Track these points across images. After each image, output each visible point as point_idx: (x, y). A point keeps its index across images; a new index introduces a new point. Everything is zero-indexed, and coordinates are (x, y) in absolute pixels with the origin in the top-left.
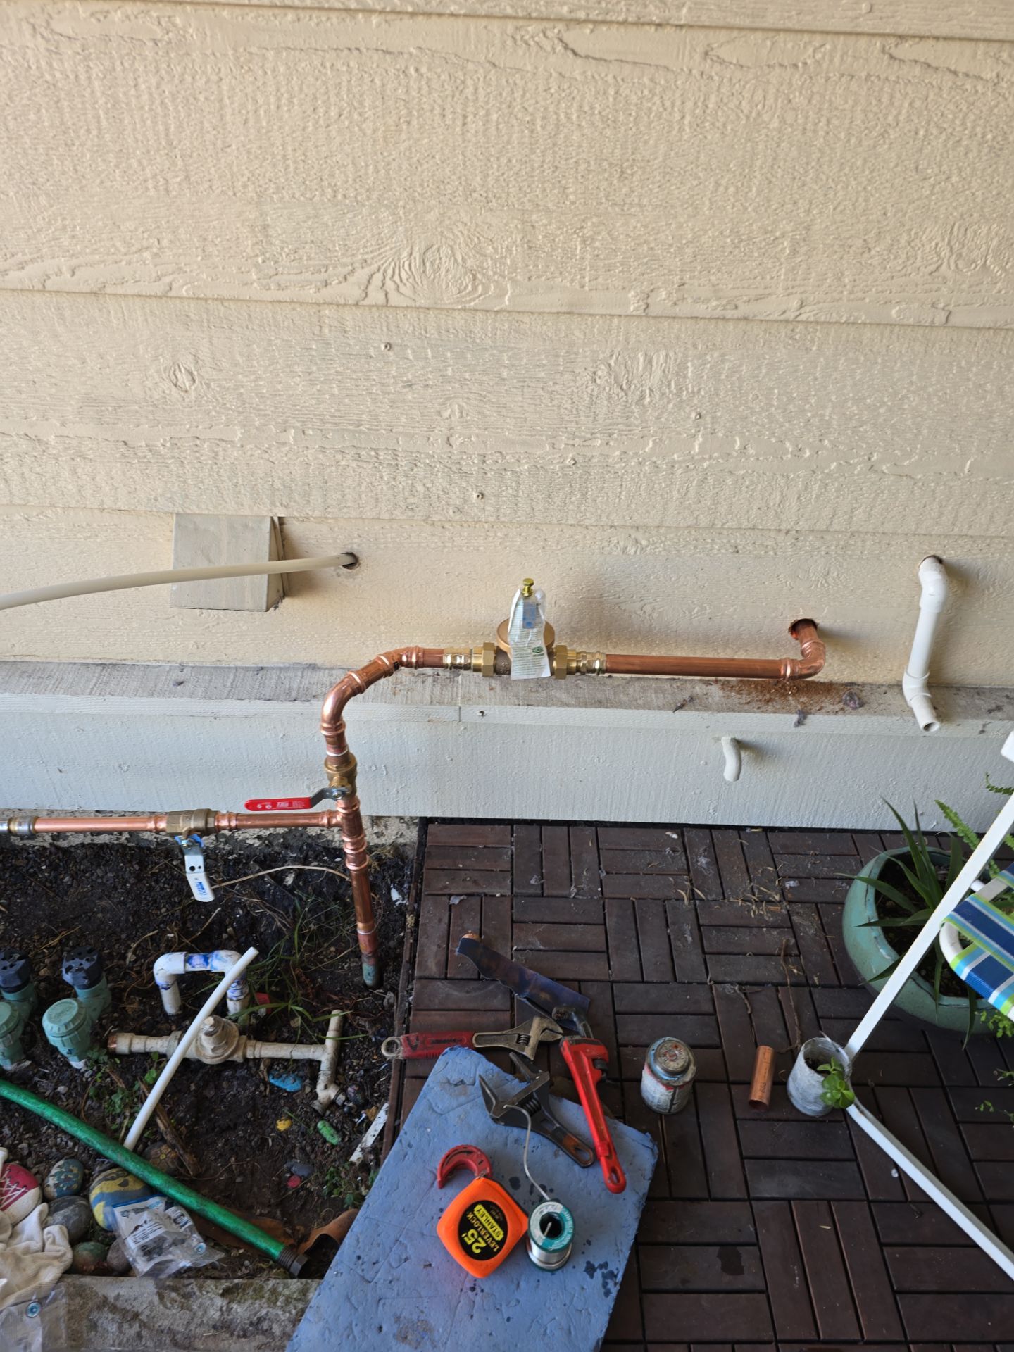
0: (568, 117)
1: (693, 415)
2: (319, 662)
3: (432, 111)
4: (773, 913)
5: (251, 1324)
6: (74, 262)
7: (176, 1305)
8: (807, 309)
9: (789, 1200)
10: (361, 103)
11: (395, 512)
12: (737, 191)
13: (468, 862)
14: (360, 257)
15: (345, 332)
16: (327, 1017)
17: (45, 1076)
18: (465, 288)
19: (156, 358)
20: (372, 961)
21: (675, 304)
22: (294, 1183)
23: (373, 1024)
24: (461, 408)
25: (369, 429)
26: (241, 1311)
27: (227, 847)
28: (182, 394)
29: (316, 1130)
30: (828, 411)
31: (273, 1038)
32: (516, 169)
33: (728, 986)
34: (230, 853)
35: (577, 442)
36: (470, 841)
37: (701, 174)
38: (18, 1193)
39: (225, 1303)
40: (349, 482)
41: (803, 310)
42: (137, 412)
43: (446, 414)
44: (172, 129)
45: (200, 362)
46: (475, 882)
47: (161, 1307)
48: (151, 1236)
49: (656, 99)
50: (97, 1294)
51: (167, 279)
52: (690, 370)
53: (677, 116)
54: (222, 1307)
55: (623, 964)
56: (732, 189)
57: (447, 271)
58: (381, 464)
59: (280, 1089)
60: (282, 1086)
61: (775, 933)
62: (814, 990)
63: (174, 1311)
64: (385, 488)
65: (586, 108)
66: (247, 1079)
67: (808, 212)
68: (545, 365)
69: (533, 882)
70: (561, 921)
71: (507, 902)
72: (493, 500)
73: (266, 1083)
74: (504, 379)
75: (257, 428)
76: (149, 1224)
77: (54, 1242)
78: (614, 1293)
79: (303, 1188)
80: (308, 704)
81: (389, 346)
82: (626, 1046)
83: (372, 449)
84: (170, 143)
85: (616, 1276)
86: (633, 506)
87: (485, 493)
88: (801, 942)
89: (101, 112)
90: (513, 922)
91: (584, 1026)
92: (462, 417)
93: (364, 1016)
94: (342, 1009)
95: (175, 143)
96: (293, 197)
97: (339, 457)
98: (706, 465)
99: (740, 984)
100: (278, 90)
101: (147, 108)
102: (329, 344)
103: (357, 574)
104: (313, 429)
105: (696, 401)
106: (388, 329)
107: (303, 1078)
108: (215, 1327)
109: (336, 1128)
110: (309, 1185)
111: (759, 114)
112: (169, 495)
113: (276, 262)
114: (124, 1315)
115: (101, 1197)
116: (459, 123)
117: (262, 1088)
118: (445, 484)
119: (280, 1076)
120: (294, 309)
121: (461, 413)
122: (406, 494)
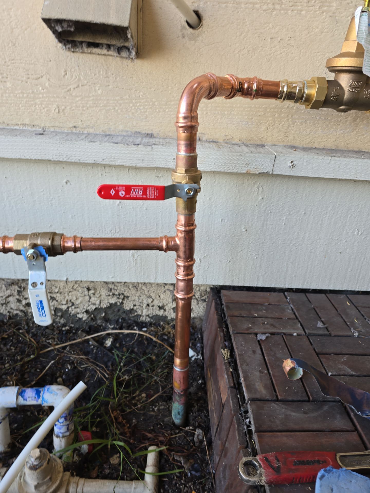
2: (155, 132)
13: (260, 313)
16: (145, 452)
20: (183, 400)
23: (187, 458)
27: (62, 321)
31: (95, 475)
34: (64, 325)
36: (257, 300)
46: (272, 325)
69: (319, 326)
71: (305, 339)
80: (149, 149)
90: (317, 354)
93: (177, 452)
94: (157, 445)
103: (198, 36)
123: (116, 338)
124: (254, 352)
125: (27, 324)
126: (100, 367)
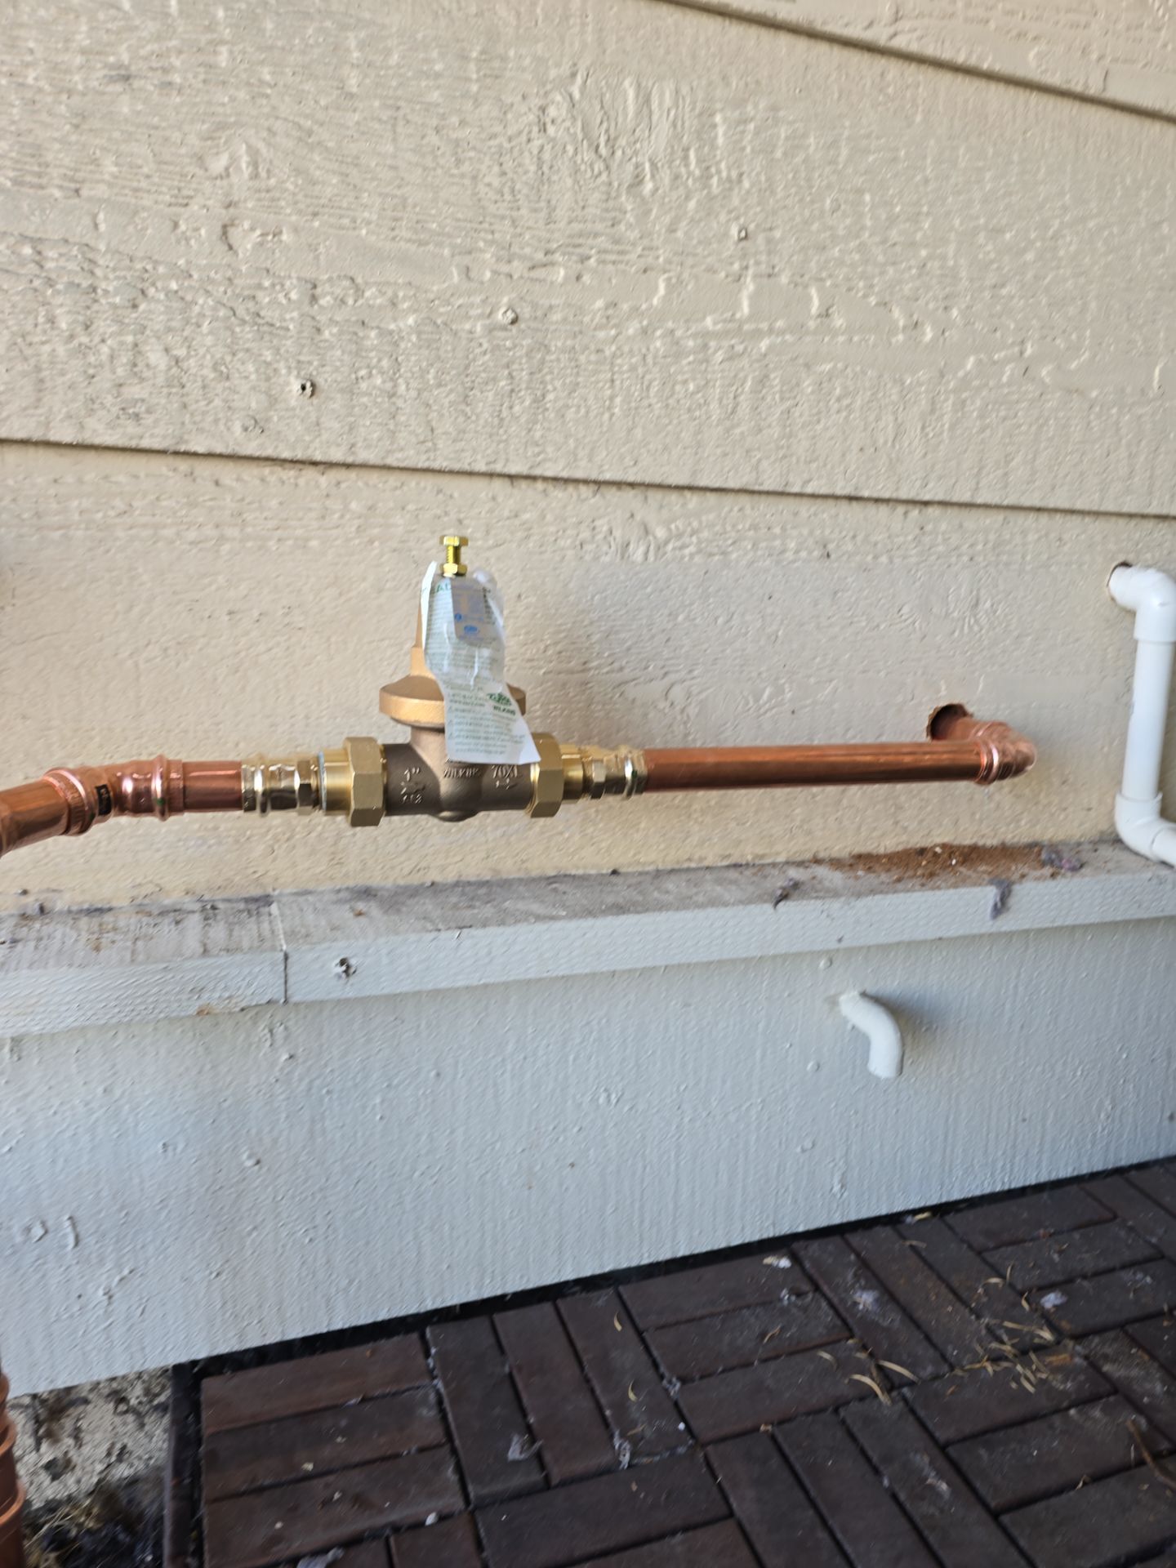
8: (903, 27)
24: (253, 153)
25: (16, 182)
35: (518, 269)
36: (325, 1393)
43: (218, 164)
46: (359, 1501)
52: (721, 130)
58: (50, 282)
61: (1097, 1413)
64: (61, 351)
68: (438, 75)
69: (515, 1453)
72: (338, 403)
74: (351, 96)
83: (24, 238)
87: (320, 381)
88: (1161, 1420)
92: (255, 176)
98: (764, 345)
105: (736, 201)
118: (219, 352)
121: (255, 165)
122: (120, 371)
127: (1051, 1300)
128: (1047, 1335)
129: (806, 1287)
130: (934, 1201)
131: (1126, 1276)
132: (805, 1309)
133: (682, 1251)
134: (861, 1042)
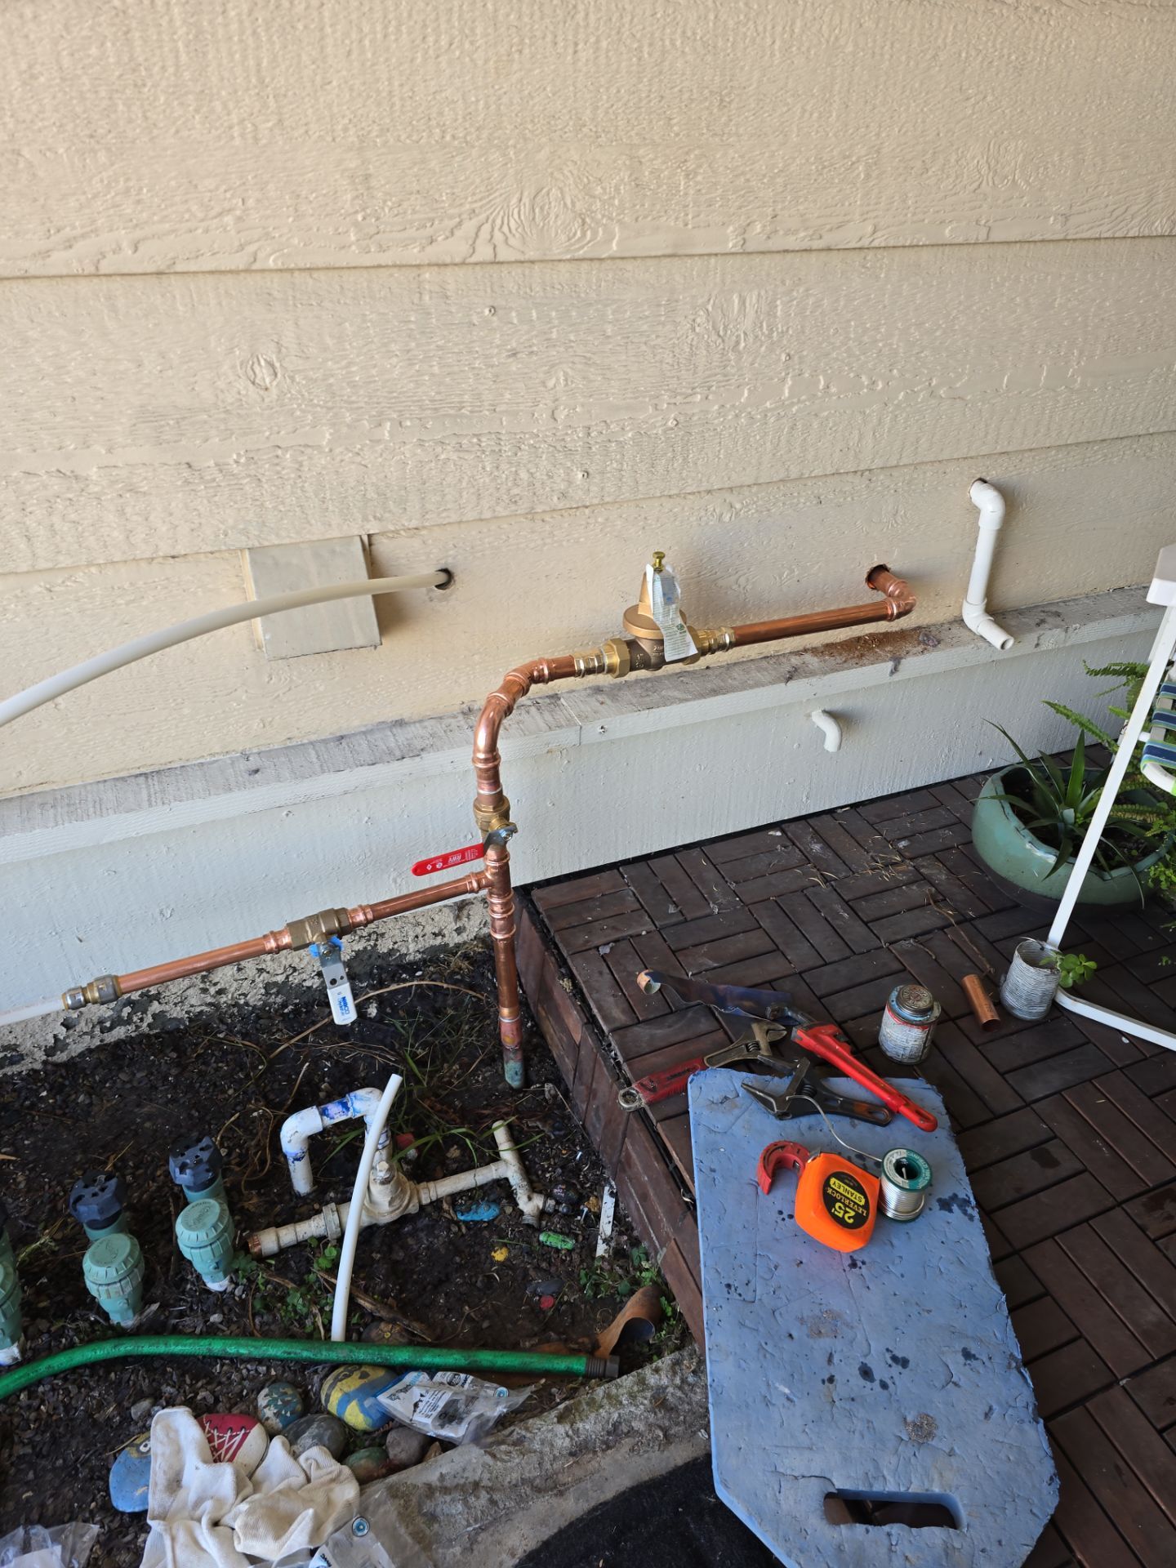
0: (673, 43)
1: (783, 357)
2: (406, 716)
3: (544, 38)
4: (904, 873)
5: (609, 1433)
6: (138, 234)
7: (514, 1455)
8: (879, 234)
9: (1059, 1092)
10: (472, 30)
11: (498, 509)
12: (820, 117)
13: (595, 913)
14: (467, 206)
15: (447, 297)
16: (489, 1132)
17: (182, 1315)
18: (575, 234)
19: (231, 351)
20: (519, 1056)
21: (769, 238)
22: (547, 1303)
23: (544, 1120)
24: (566, 374)
25: (471, 412)
26: (590, 1426)
27: (279, 1000)
28: (262, 392)
29: (541, 1244)
30: (895, 339)
32: (625, 99)
33: (903, 942)
34: (284, 1005)
35: (679, 399)
36: (586, 894)
37: (789, 100)
38: (238, 1439)
39: (568, 1427)
40: (449, 479)
41: (875, 236)
42: (205, 422)
43: (551, 384)
44: (265, 63)
45: (284, 350)
46: (614, 928)
47: (499, 1463)
48: (441, 1404)
49: (751, 24)
50: (415, 1486)
51: (251, 248)
52: (779, 308)
53: (769, 41)
54: (567, 1433)
55: (799, 955)
56: (816, 115)
57: (557, 216)
58: (483, 452)
59: (476, 1223)
60: (476, 1218)
61: (914, 887)
62: (976, 923)
63: (517, 1461)
64: (487, 480)
65: (689, 34)
66: (433, 1226)
67: (878, 135)
68: (647, 317)
69: (671, 911)
70: (718, 936)
71: (657, 936)
72: (597, 479)
73: (457, 1223)
74: (608, 337)
75: (349, 426)
76: (428, 1396)
77: (318, 1466)
78: (977, 1217)
79: (561, 1303)
80: (417, 759)
81: (494, 309)
82: (846, 1022)
83: (475, 435)
84: (261, 81)
85: (969, 1202)
86: (731, 465)
87: (590, 471)
88: (941, 888)
89: (180, 44)
90: (674, 952)
91: (802, 1015)
92: (566, 385)
93: (530, 1117)
94: (502, 1119)
95: (267, 80)
96: (399, 141)
97: (439, 449)
98: (794, 409)
99: (915, 937)
100: (385, 17)
101: (236, 39)
102: (429, 314)
103: (451, 595)
104: (411, 419)
105: (785, 342)
106: (492, 291)
107: (497, 1202)
108: (572, 1454)
109: (562, 1233)
110: (566, 1298)
111: (837, 39)
112: (241, 526)
113: (378, 219)
114: (462, 1490)
115: (346, 1399)
116: (570, 50)
117: (455, 1229)
118: (549, 467)
119: (469, 1210)
120: (391, 275)
121: (566, 380)
122: (510, 484)
123: (380, 999)
124: (601, 973)
125: (222, 1021)
126: (376, 1049)
127: (902, 844)
128: (898, 859)
129: (789, 843)
130: (853, 801)
131: (940, 832)
132: (788, 853)
133: (730, 831)
134: (822, 736)
